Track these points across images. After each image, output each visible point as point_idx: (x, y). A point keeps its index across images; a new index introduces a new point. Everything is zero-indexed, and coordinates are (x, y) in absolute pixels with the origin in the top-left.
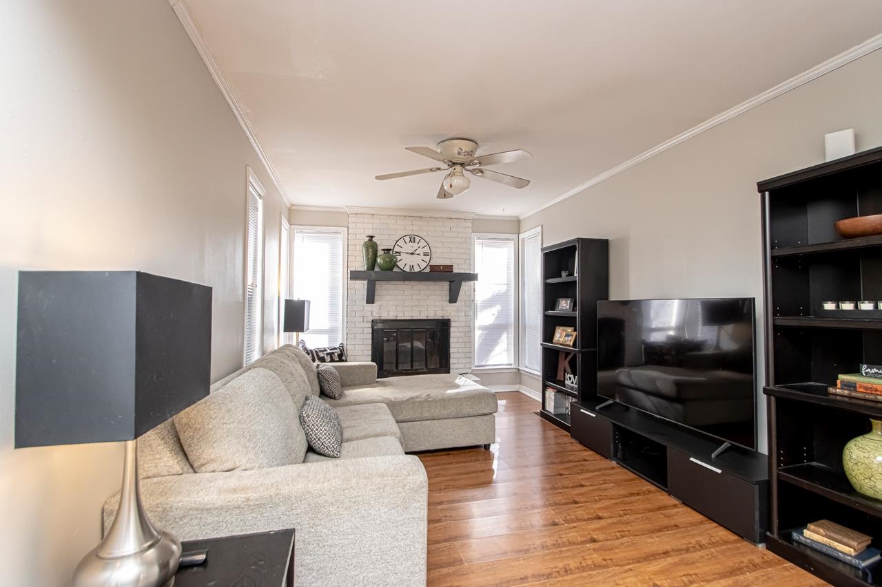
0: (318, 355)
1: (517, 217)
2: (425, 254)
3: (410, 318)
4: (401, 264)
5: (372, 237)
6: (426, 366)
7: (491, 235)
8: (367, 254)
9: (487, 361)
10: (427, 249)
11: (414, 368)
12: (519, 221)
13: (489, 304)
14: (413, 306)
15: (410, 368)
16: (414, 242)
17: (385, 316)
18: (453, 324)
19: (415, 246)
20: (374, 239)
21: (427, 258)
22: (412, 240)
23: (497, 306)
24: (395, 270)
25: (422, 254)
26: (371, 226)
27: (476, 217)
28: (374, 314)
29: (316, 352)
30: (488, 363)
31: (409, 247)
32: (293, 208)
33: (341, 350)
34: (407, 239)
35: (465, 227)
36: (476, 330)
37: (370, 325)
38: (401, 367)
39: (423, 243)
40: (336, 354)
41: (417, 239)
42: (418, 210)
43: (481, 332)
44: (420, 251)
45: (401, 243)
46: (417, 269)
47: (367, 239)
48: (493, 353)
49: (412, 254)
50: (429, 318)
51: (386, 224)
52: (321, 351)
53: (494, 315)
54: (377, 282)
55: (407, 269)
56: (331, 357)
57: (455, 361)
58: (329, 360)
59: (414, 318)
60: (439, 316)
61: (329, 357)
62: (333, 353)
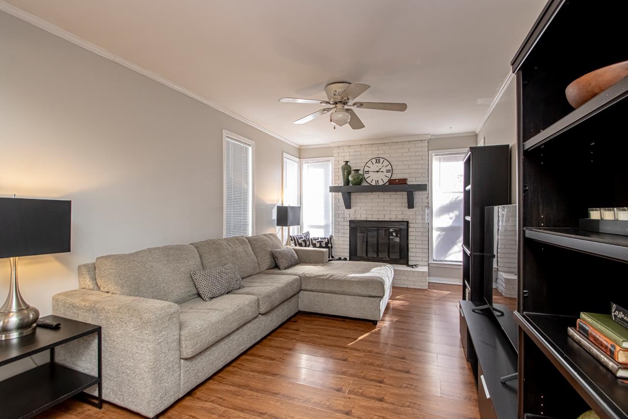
0: (312, 242)
1: (474, 132)
2: (388, 171)
3: (377, 220)
4: (369, 180)
5: (347, 162)
6: (389, 256)
7: (447, 151)
8: (344, 174)
9: (445, 258)
10: (389, 168)
11: (379, 257)
12: (476, 135)
13: (447, 209)
14: (379, 210)
15: (376, 256)
16: (379, 162)
17: (359, 218)
18: (411, 225)
19: (380, 165)
20: (348, 163)
21: (389, 175)
22: (378, 161)
23: (455, 212)
24: (364, 184)
25: (385, 172)
26: (348, 154)
27: (433, 137)
28: (351, 216)
29: (312, 240)
30: (447, 259)
31: (375, 167)
32: (302, 148)
33: (328, 240)
34: (374, 161)
35: (422, 147)
36: (434, 231)
37: (348, 224)
38: (370, 255)
39: (386, 163)
40: (324, 242)
41: (381, 160)
42: (381, 139)
43: (439, 233)
44: (384, 169)
45: (369, 164)
46: (381, 183)
47: (344, 163)
48: (451, 251)
49: (378, 172)
50: (392, 220)
51: (360, 151)
52: (314, 240)
53: (451, 218)
54: (352, 194)
55: (374, 183)
56: (320, 244)
57: (414, 254)
58: (318, 246)
59: (380, 220)
60: (400, 218)
61: (319, 243)
62: (322, 241)
